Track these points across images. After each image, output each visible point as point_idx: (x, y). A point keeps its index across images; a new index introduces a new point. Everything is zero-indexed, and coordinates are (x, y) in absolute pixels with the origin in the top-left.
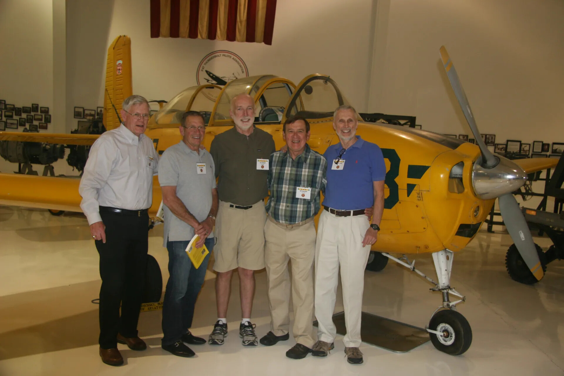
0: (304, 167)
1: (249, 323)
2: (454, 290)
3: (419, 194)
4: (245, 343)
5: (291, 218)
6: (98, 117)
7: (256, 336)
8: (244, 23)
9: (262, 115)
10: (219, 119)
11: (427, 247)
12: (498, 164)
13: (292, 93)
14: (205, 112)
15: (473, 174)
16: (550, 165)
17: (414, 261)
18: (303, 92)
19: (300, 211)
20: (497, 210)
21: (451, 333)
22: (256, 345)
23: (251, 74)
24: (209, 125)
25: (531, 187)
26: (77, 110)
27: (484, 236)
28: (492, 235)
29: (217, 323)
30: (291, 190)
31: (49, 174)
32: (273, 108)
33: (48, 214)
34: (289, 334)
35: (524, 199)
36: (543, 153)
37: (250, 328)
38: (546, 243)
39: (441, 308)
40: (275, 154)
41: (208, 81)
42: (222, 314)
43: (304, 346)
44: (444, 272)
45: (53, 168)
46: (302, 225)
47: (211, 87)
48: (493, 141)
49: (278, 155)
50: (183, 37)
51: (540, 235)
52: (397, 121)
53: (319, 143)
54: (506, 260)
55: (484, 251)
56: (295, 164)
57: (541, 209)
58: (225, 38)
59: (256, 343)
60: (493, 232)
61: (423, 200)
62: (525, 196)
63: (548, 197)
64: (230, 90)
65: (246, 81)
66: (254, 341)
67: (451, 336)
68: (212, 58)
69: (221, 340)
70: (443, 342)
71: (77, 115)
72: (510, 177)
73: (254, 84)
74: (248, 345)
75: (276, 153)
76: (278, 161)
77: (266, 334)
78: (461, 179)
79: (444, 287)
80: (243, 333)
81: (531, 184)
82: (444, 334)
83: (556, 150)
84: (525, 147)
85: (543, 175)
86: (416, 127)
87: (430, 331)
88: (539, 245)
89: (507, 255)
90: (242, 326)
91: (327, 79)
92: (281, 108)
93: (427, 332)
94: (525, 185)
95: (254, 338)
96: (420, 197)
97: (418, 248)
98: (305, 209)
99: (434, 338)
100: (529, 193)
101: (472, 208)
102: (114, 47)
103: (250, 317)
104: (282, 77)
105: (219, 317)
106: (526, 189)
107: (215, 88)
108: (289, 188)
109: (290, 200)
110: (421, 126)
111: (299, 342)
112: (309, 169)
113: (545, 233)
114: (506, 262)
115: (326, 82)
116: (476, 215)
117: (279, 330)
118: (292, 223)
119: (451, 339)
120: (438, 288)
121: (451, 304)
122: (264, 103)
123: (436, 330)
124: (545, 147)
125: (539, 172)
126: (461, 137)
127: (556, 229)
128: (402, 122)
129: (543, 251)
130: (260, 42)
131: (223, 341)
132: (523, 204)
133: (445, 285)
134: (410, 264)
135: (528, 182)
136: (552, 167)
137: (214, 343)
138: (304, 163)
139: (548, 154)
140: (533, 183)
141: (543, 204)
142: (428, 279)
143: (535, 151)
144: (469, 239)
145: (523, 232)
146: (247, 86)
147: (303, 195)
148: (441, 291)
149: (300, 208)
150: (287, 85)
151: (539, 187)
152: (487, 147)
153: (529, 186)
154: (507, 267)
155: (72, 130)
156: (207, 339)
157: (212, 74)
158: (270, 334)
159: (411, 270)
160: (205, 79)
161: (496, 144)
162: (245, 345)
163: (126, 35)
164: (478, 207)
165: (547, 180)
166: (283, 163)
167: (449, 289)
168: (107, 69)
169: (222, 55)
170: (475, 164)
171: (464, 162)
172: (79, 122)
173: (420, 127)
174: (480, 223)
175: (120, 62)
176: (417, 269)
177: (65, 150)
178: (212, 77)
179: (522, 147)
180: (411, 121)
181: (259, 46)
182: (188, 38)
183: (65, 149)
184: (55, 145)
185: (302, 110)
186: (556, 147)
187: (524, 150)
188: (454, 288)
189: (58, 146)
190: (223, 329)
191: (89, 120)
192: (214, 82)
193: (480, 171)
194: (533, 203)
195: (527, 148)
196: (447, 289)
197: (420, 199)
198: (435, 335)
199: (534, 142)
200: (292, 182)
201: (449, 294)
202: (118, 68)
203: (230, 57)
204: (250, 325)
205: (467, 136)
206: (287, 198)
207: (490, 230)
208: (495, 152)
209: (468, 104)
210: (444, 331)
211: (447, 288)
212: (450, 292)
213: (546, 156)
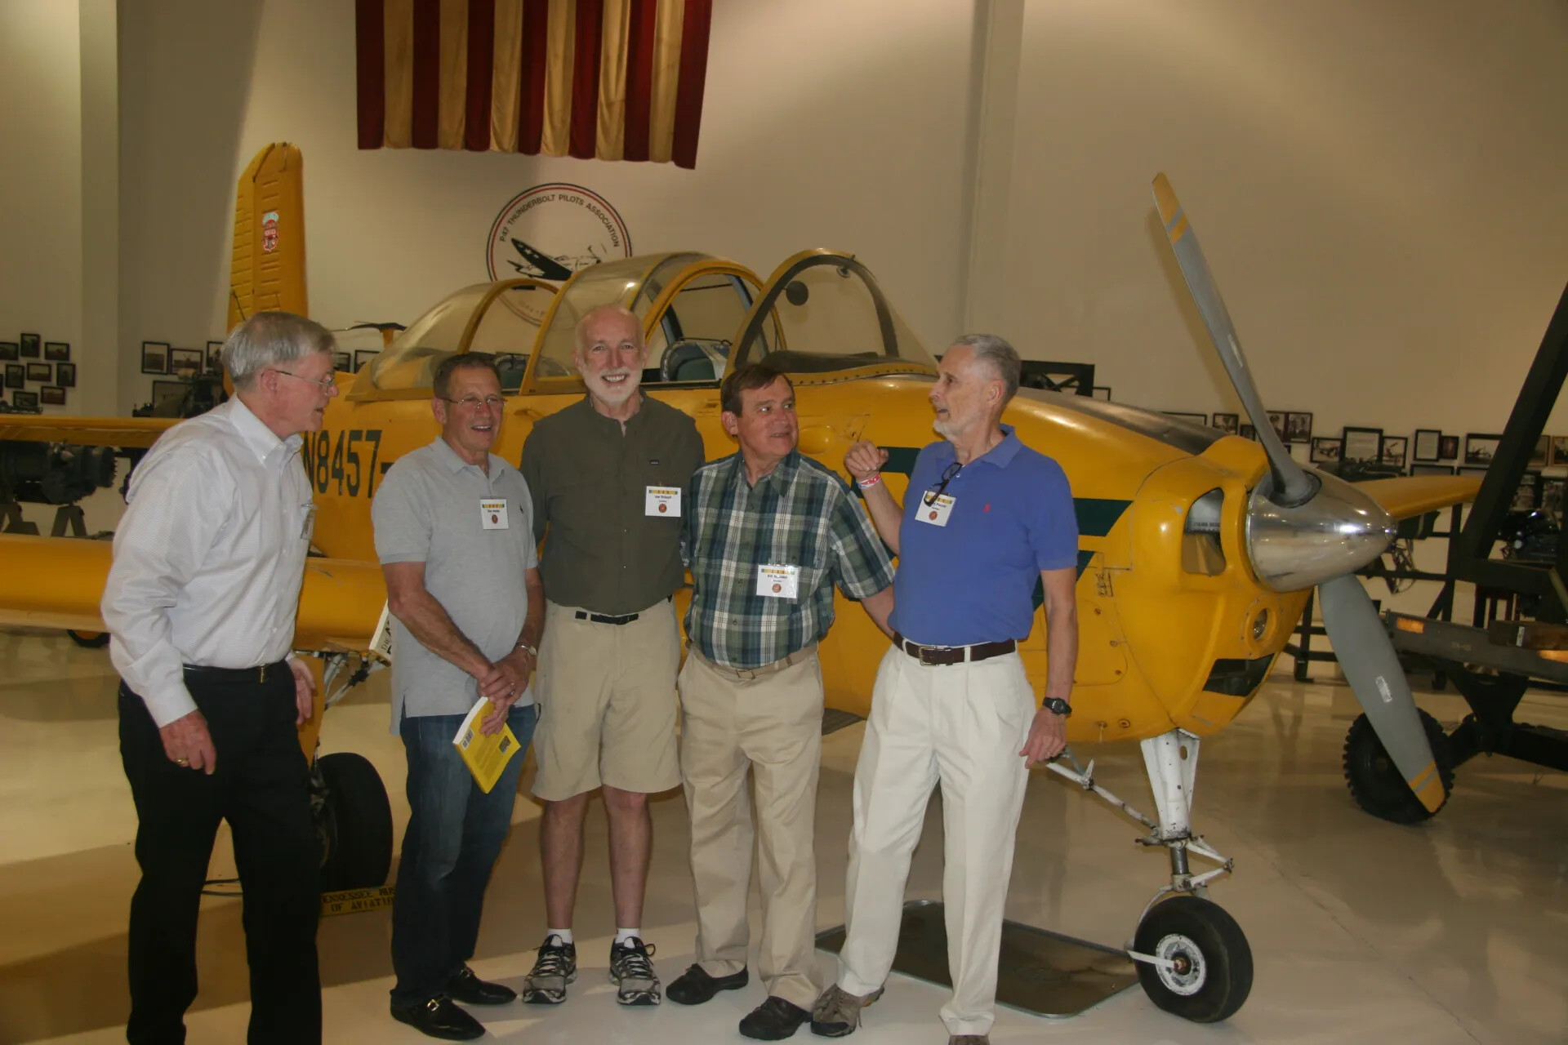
0: (779, 509)
1: (636, 940)
2: (1200, 841)
3: (1103, 578)
4: (625, 999)
5: (746, 654)
6: (211, 369)
7: (655, 978)
8: (618, 109)
9: (668, 362)
10: (550, 374)
11: (1125, 724)
12: (1315, 494)
13: (751, 302)
14: (512, 355)
15: (1249, 523)
16: (1459, 494)
17: (1091, 765)
18: (782, 299)
19: (768, 634)
20: (1317, 620)
21: (1194, 962)
22: (655, 1004)
23: (638, 251)
24: (520, 390)
25: (1409, 554)
26: (149, 349)
27: (1286, 693)
28: (1307, 687)
29: (547, 943)
30: (744, 576)
31: (70, 531)
32: (699, 343)
33: (66, 644)
34: (749, 969)
35: (1392, 588)
36: (1443, 463)
37: (639, 957)
38: (1452, 710)
39: (1168, 891)
40: (705, 471)
41: (519, 268)
42: (560, 917)
43: (788, 1003)
44: (1173, 793)
45: (81, 513)
46: (781, 669)
47: (529, 286)
48: (1307, 429)
49: (714, 474)
50: (450, 148)
51: (1438, 687)
52: (1043, 376)
53: (827, 440)
54: (1345, 757)
55: (1287, 732)
56: (758, 503)
57: (1439, 618)
58: (567, 151)
59: (657, 997)
60: (1311, 681)
61: (1112, 595)
62: (1395, 582)
63: (1458, 584)
64: (580, 295)
65: (626, 268)
66: (650, 992)
67: (1196, 970)
68: (529, 206)
69: (557, 991)
70: (1172, 986)
71: (151, 363)
72: (1349, 529)
73: (647, 280)
74: (632, 1004)
75: (708, 469)
76: (712, 494)
77: (684, 973)
78: (1216, 537)
79: (1176, 835)
80: (620, 969)
81: (1410, 548)
82: (1176, 965)
83: (1477, 453)
84: (1394, 445)
85: (1443, 523)
86: (1095, 392)
87: (1136, 955)
88: (1434, 714)
89: (1346, 743)
90: (618, 951)
91: (847, 265)
92: (722, 342)
93: (1130, 960)
94: (1392, 548)
95: (650, 984)
96: (1105, 587)
97: (1102, 728)
98: (785, 628)
99: (1148, 975)
100: (1407, 572)
101: (1248, 614)
102: (256, 175)
103: (638, 925)
104: (723, 256)
105: (551, 925)
106: (1396, 561)
107: (539, 291)
108: (737, 570)
109: (740, 604)
110: (1109, 390)
111: (775, 994)
112: (793, 513)
113: (1449, 684)
114: (1345, 762)
115: (844, 271)
116: (1257, 636)
117: (717, 960)
118: (750, 666)
119: (1196, 978)
120: (1159, 837)
121: (1194, 881)
122: (676, 331)
123: (1153, 953)
124: (1447, 445)
125: (1432, 516)
126: (1220, 421)
127: (1480, 670)
128: (1057, 379)
129: (1444, 732)
130: (663, 161)
131: (563, 993)
132: (1390, 603)
133: (1177, 829)
134: (1081, 771)
135: (1401, 543)
136: (1466, 499)
137: (538, 998)
138: (780, 498)
139: (1456, 463)
140: (1417, 544)
141: (1444, 603)
142: (1131, 811)
143: (1419, 456)
144: (1240, 700)
145: (1387, 681)
146: (627, 282)
147: (777, 588)
148: (1166, 846)
149: (769, 623)
150: (738, 278)
151: (1431, 554)
152: (1289, 448)
153: (1406, 553)
154: (1347, 776)
155: (135, 405)
156: (517, 988)
157: (529, 248)
158: (696, 970)
159: (1085, 788)
160: (509, 261)
161: (1314, 438)
162: (627, 1004)
163: (288, 142)
164: (1264, 613)
165: (1453, 535)
166: (724, 498)
167: (1189, 840)
168: (236, 235)
169: (557, 198)
170: (1253, 495)
171: (1225, 491)
172: (155, 382)
173: (1106, 392)
174: (1271, 656)
175: (273, 216)
176: (1100, 786)
177: (116, 464)
178: (530, 258)
179: (1385, 447)
180: (1083, 379)
181: (660, 173)
182: (462, 148)
183: (116, 459)
184: (87, 450)
185: (779, 348)
186: (1475, 445)
187: (1390, 455)
188: (1202, 837)
189: (95, 452)
190: (563, 960)
191: (186, 377)
192: (536, 271)
193: (1268, 514)
194: (1416, 599)
195: (1398, 449)
196: (1183, 839)
197: (1106, 592)
198: (1152, 967)
199: (1418, 431)
200: (749, 553)
201: (1188, 853)
202: (267, 233)
203: (582, 203)
204: (640, 948)
205: (1236, 417)
206: (733, 597)
207: (1300, 675)
208: (1312, 461)
209: (1233, 332)
210: (1175, 956)
211: (1182, 836)
212: (1191, 846)
213: (1449, 471)
